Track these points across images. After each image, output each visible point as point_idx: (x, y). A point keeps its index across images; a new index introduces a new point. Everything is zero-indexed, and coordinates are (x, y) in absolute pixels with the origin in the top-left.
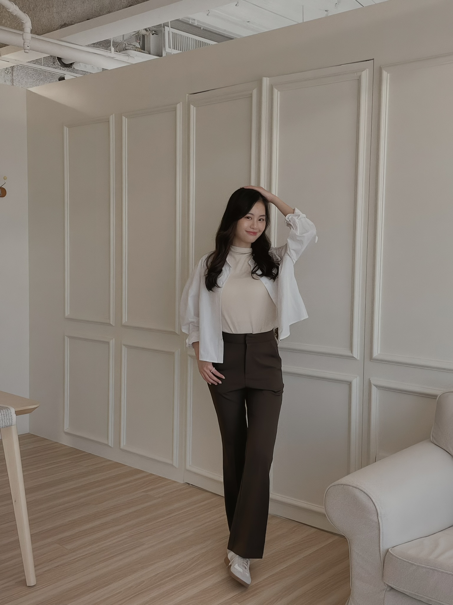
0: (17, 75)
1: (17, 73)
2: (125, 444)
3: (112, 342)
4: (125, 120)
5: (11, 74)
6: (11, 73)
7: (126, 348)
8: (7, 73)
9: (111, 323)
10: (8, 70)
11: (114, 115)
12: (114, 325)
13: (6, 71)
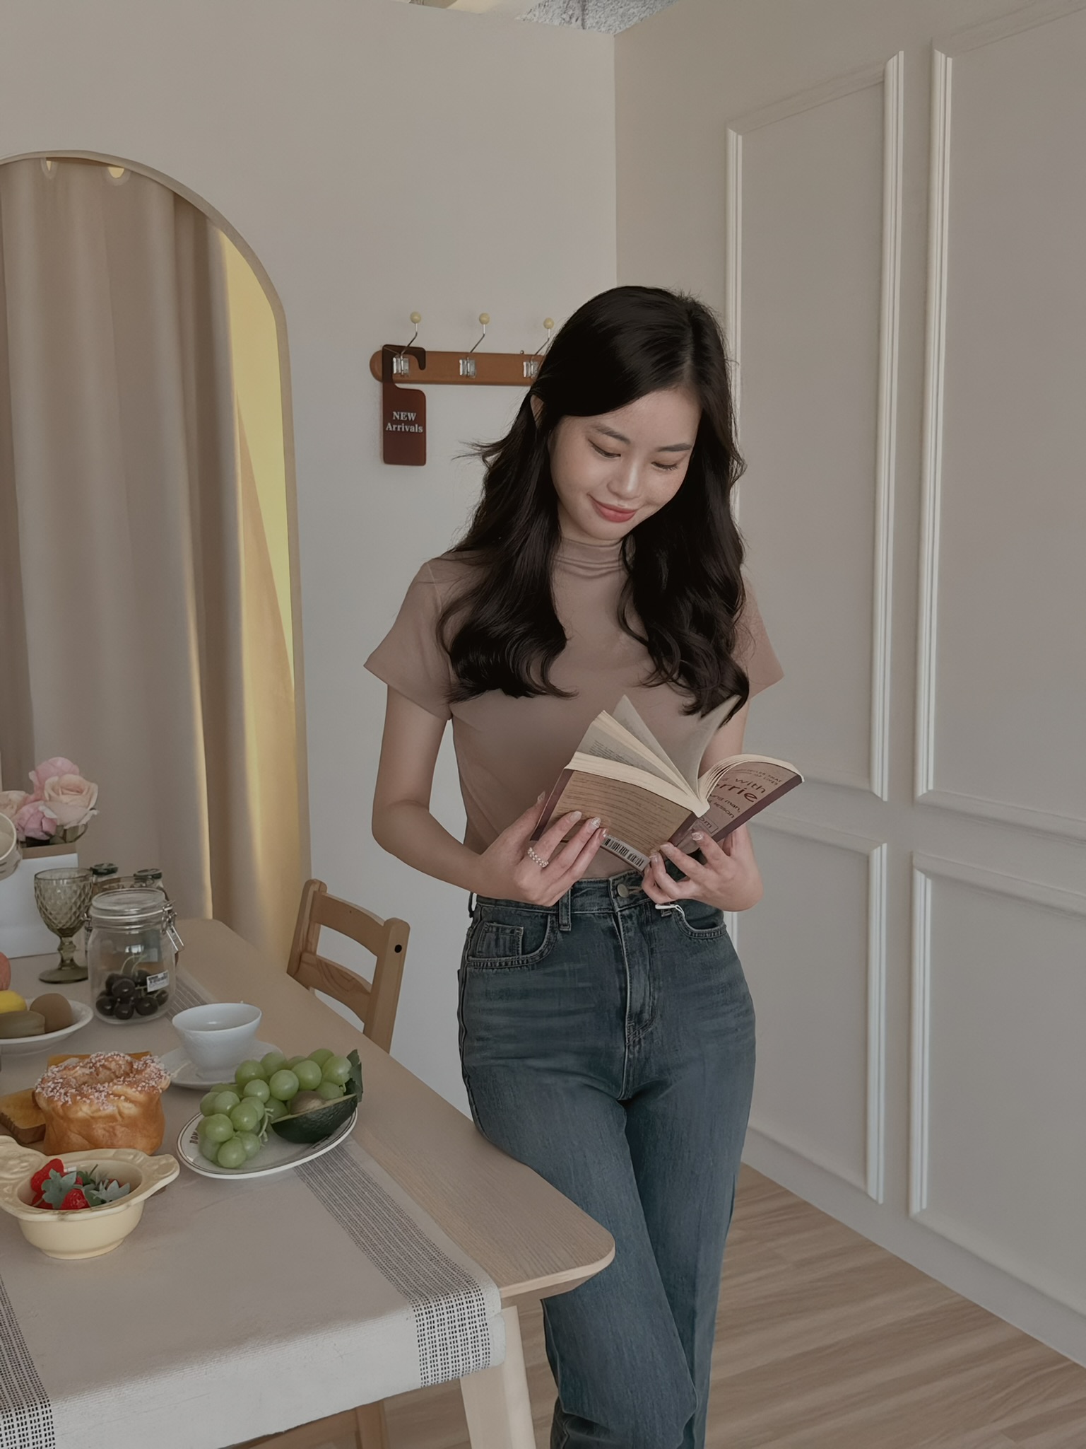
0: (597, 23)
1: (597, 16)
2: (924, 1206)
3: (880, 858)
4: (946, 60)
5: (579, 22)
6: (580, 19)
7: (929, 882)
8: (568, 19)
9: (877, 791)
10: (571, 12)
11: (901, 53)
12: (885, 799)
13: (565, 13)
